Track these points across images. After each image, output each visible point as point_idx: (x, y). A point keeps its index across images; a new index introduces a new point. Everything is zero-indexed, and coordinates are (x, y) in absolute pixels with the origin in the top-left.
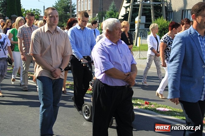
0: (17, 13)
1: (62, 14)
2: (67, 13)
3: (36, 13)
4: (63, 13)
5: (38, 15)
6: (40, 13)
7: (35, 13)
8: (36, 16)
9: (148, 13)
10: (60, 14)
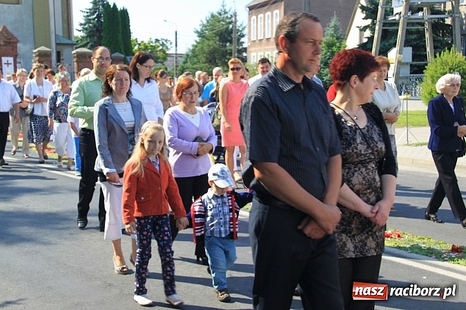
0: (122, 48)
1: (214, 48)
2: (225, 46)
3: (161, 47)
4: (216, 46)
5: (164, 52)
6: (169, 47)
7: (159, 47)
8: (162, 53)
9: (415, 40)
10: (211, 47)
